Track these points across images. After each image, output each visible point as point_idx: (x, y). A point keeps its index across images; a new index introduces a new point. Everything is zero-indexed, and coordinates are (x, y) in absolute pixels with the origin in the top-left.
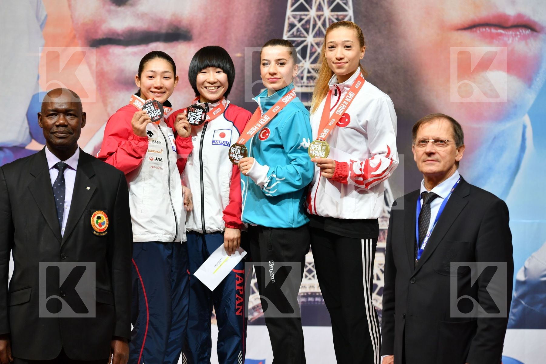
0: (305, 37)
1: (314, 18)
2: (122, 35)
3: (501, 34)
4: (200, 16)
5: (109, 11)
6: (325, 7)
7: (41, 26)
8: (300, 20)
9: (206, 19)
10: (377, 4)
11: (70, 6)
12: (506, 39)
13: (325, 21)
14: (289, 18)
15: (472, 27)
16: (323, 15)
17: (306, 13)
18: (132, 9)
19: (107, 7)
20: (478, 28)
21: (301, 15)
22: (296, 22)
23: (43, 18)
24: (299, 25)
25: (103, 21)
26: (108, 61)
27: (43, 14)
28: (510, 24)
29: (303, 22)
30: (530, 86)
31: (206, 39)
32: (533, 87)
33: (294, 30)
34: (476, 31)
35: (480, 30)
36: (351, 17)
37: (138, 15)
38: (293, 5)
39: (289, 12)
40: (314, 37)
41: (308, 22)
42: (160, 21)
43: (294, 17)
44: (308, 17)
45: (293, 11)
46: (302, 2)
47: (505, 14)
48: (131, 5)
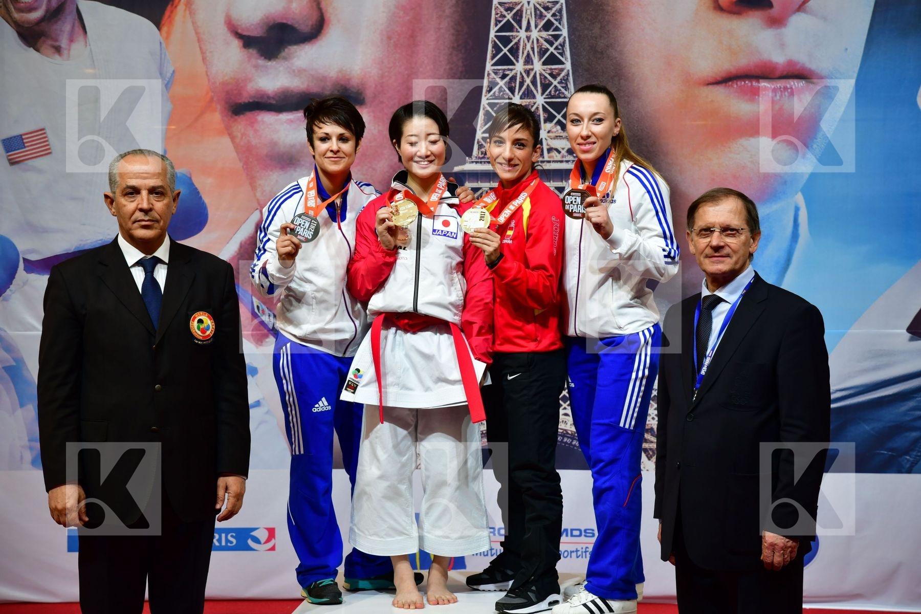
1: (521, 73)
2: (273, 98)
4: (374, 72)
5: (256, 67)
6: (536, 59)
7: (167, 86)
8: (504, 77)
9: (382, 76)
10: (602, 53)
11: (204, 59)
13: (535, 76)
14: (489, 74)
15: (727, 80)
16: (532, 69)
17: (511, 67)
18: (286, 64)
19: (253, 61)
20: (735, 81)
21: (504, 70)
22: (498, 80)
23: (169, 75)
24: (502, 83)
25: (248, 79)
26: (256, 131)
27: (169, 69)
28: (778, 74)
29: (507, 79)
31: (382, 102)
34: (732, 86)
35: (737, 84)
36: (568, 71)
37: (294, 71)
38: (493, 57)
40: (521, 98)
41: (513, 78)
42: (324, 79)
43: (496, 73)
44: (514, 72)
45: (493, 65)
46: (505, 53)
47: (771, 62)
48: (285, 59)
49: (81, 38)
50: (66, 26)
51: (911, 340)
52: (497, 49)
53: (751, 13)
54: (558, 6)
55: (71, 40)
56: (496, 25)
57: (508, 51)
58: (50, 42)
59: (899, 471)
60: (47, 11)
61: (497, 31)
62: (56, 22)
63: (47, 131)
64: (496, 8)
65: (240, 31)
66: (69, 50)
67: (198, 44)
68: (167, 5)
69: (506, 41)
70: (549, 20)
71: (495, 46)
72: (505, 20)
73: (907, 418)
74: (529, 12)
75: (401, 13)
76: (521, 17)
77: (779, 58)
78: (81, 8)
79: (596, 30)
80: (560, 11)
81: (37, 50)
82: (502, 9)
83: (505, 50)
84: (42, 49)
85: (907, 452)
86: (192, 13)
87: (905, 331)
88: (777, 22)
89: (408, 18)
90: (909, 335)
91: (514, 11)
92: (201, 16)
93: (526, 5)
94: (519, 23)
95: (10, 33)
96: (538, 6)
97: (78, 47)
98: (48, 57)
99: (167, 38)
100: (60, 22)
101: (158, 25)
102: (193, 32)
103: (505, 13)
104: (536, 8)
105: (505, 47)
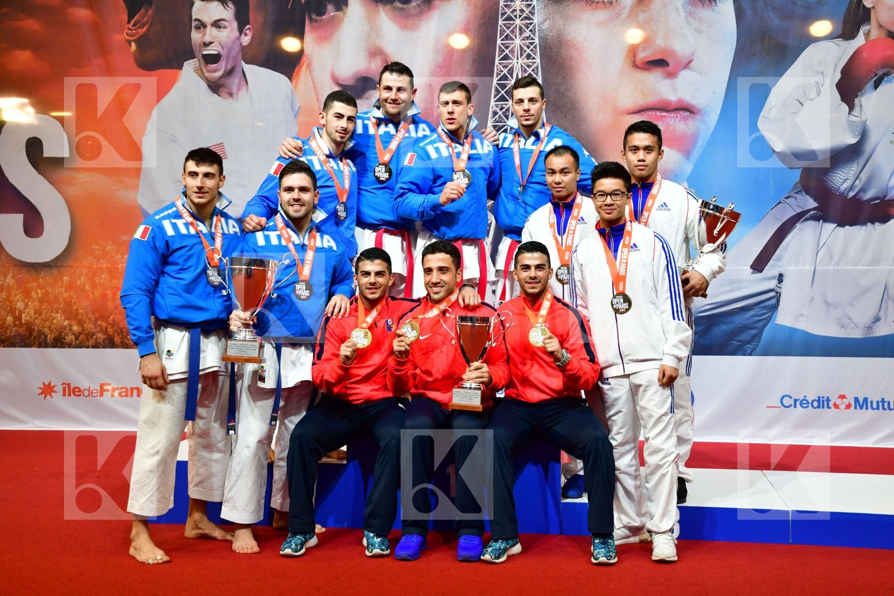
0: (505, 122)
3: (665, 116)
7: (295, 116)
8: (502, 109)
11: (318, 99)
12: (668, 120)
14: (492, 107)
15: (641, 111)
17: (506, 103)
18: (368, 102)
20: (646, 112)
22: (498, 111)
23: (297, 109)
24: (500, 113)
27: (297, 106)
28: (672, 108)
29: (504, 110)
30: (688, 159)
32: (691, 159)
33: (497, 116)
34: (644, 115)
35: (647, 114)
38: (495, 96)
39: (492, 103)
41: (508, 110)
43: (497, 107)
44: (508, 106)
45: (495, 101)
46: (503, 94)
47: (668, 99)
48: (367, 98)
49: (244, 88)
50: (236, 80)
51: (753, 273)
52: (498, 92)
53: (655, 69)
54: (536, 65)
55: (239, 89)
56: (497, 77)
57: (505, 92)
58: (226, 90)
59: (744, 355)
60: (225, 72)
61: (498, 81)
62: (230, 78)
63: (224, 144)
64: (497, 66)
65: (339, 82)
66: (238, 94)
67: (314, 90)
68: (296, 66)
69: (503, 86)
70: (530, 73)
71: (497, 90)
72: (503, 73)
73: (750, 322)
74: (517, 69)
75: (438, 70)
76: (513, 71)
77: (673, 97)
78: (244, 69)
79: (559, 80)
80: (537, 68)
81: (219, 95)
82: (501, 67)
83: (503, 92)
84: (222, 95)
85: (749, 343)
86: (311, 71)
87: (749, 268)
88: (672, 75)
89: (443, 72)
90: (751, 270)
91: (509, 68)
92: (316, 73)
93: (516, 64)
94: (511, 75)
95: (203, 85)
96: (523, 65)
97: (242, 93)
98: (225, 99)
99: (296, 87)
100: (232, 78)
101: (290, 78)
102: (311, 83)
103: (503, 69)
104: (522, 66)
105: (503, 90)
